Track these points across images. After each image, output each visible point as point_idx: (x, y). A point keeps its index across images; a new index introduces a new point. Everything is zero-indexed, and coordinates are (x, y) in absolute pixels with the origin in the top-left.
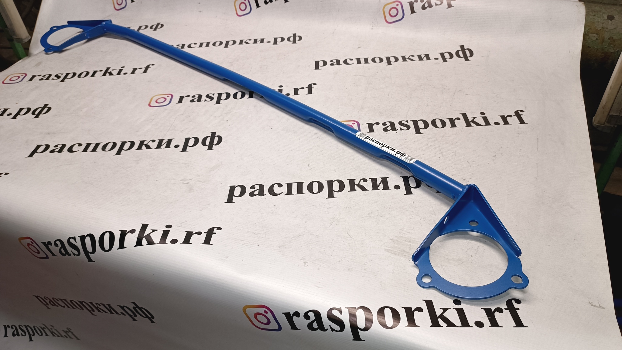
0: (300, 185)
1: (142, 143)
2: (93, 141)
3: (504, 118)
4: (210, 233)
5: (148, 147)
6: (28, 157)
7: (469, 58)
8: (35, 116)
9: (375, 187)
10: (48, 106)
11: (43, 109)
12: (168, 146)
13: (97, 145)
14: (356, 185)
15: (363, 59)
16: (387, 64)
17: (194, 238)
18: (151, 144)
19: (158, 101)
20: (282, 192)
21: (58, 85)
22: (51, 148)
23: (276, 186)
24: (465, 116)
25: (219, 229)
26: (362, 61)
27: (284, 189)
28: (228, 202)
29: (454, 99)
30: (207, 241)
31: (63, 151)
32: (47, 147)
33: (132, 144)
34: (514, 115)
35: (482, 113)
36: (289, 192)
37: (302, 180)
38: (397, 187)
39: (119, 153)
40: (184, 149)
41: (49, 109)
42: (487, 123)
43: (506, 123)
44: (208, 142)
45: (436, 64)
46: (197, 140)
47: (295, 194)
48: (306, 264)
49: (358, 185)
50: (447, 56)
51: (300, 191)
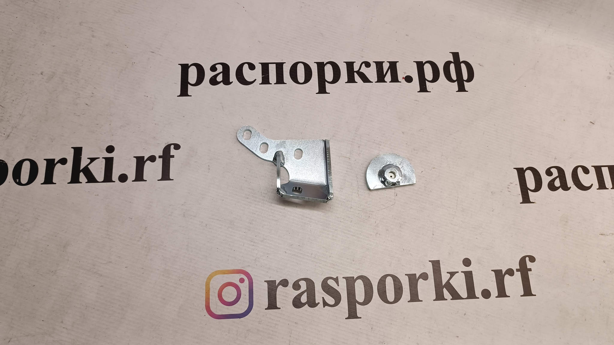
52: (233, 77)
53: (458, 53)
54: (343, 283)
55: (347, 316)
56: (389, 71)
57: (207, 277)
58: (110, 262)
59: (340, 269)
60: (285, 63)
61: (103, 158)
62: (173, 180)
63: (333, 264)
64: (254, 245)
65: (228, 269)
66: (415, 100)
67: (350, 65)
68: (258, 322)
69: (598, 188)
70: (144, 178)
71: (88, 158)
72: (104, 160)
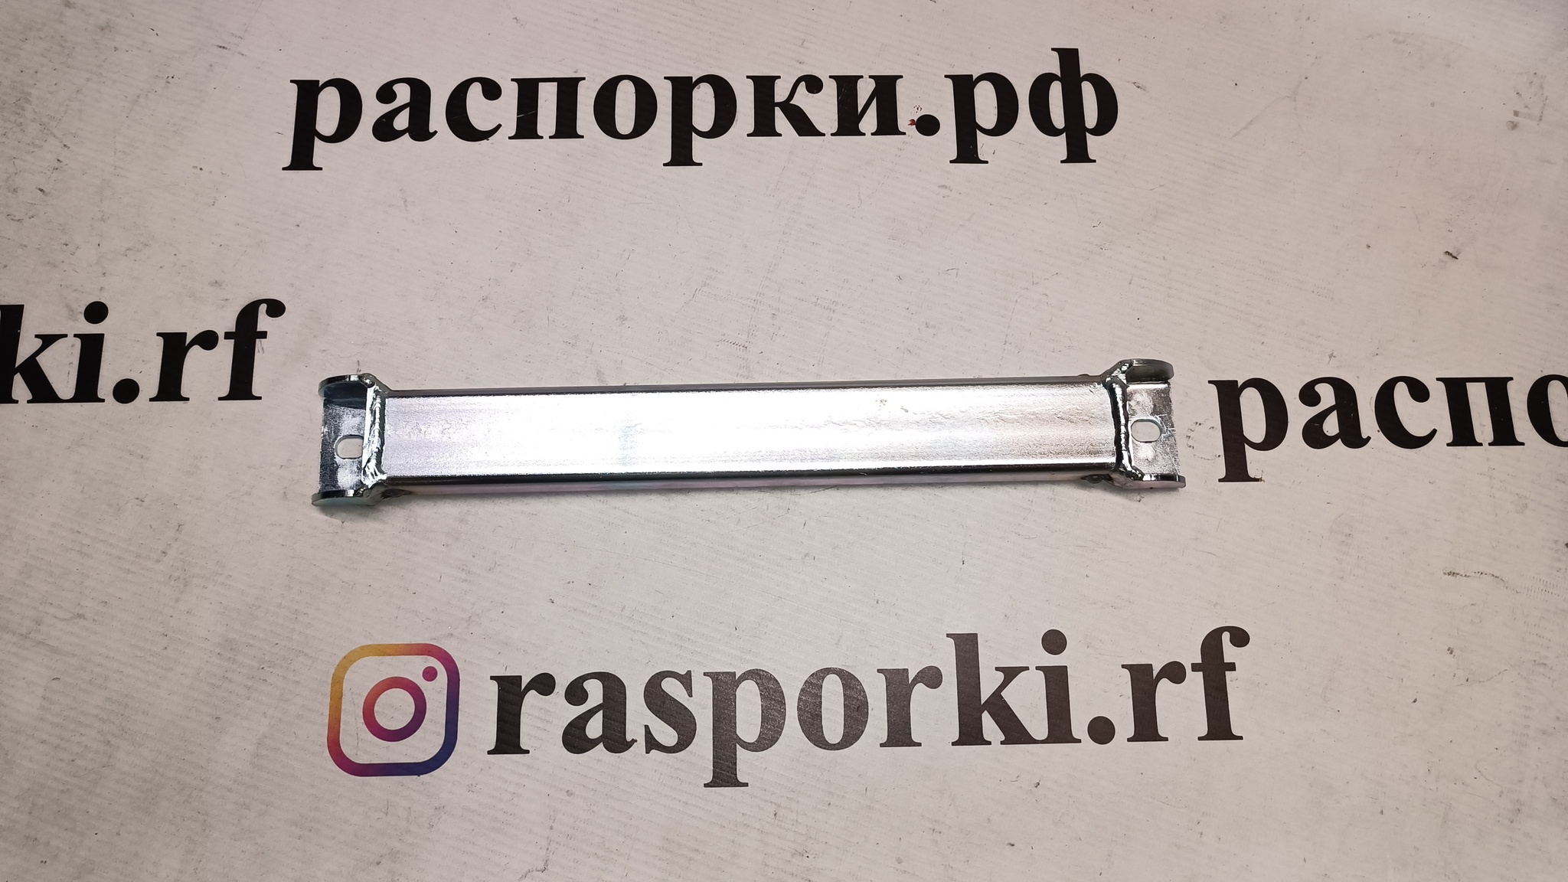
52: (438, 118)
53: (1076, 51)
54: (703, 689)
55: (709, 778)
56: (874, 103)
57: (337, 662)
58: (81, 616)
59: (699, 650)
60: (584, 79)
61: (75, 336)
62: (260, 398)
63: (679, 636)
64: (467, 580)
65: (394, 643)
66: (939, 187)
67: (764, 86)
68: (468, 785)
69: (1450, 441)
70: (184, 393)
71: (37, 336)
72: (78, 342)
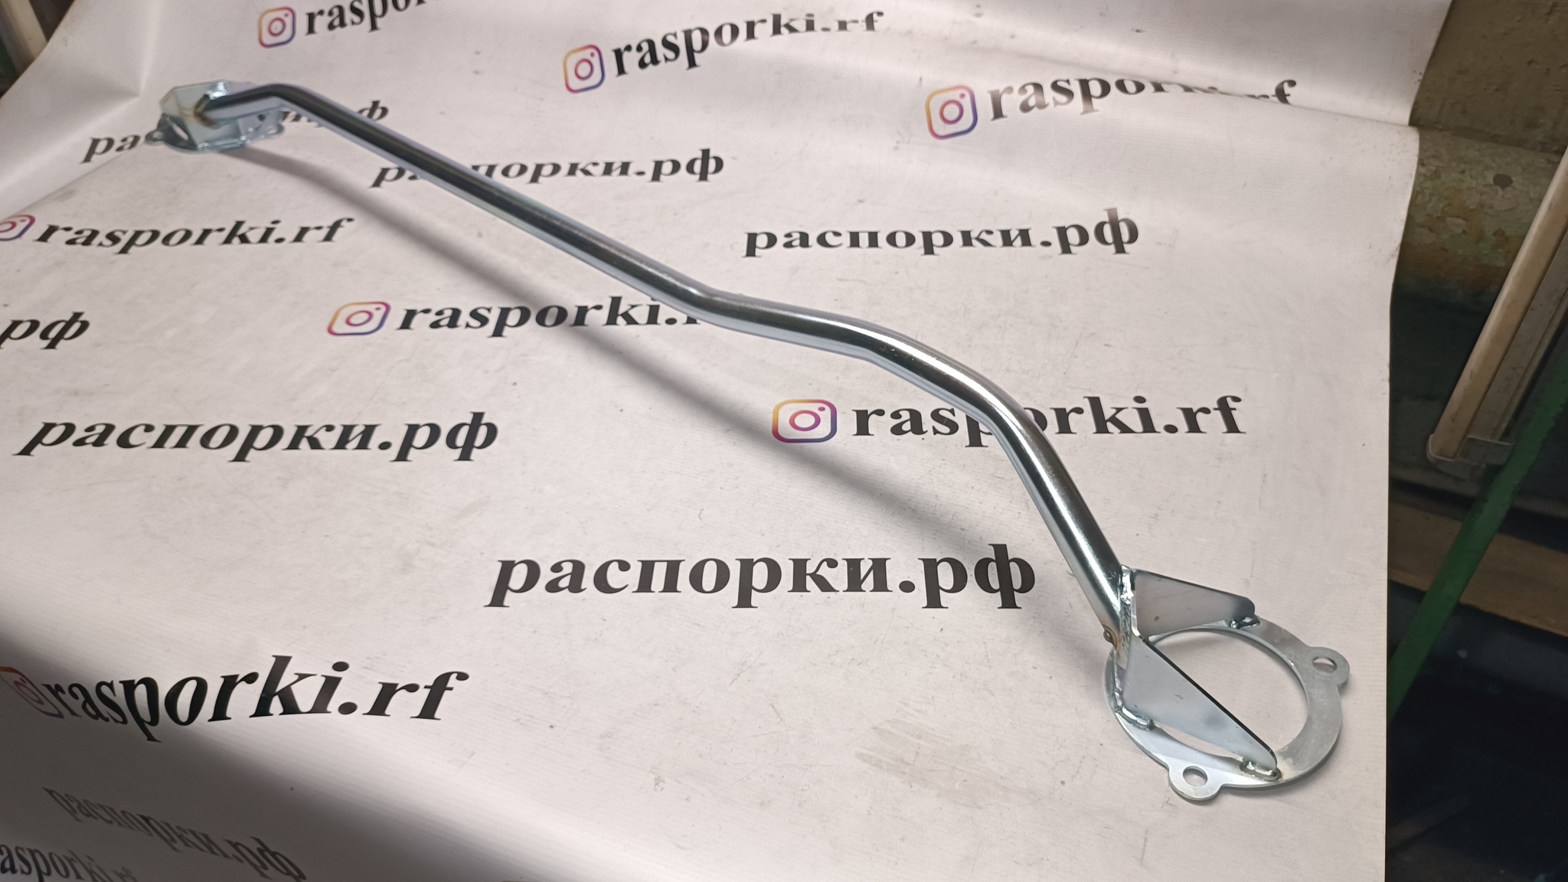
0: (673, 567)
1: (301, 430)
2: (182, 420)
3: (1190, 415)
4: (440, 686)
5: (315, 444)
6: (21, 453)
7: (1127, 247)
8: (46, 343)
9: (855, 584)
10: (82, 318)
11: (69, 324)
12: (363, 445)
13: (191, 430)
14: (809, 574)
15: (867, 235)
16: (922, 251)
17: (399, 699)
18: (323, 437)
19: (353, 320)
20: (626, 586)
21: (113, 262)
22: (79, 434)
23: (614, 569)
24: (1095, 403)
25: (462, 677)
26: (864, 239)
27: (634, 575)
28: (492, 604)
29: (1076, 357)
30: (429, 711)
31: (106, 442)
32: (70, 428)
33: (278, 432)
34: (1215, 409)
35: (1140, 399)
36: (645, 585)
37: (680, 554)
38: (907, 587)
39: (241, 457)
40: (402, 456)
41: (85, 325)
42: (1148, 427)
43: (1194, 427)
44: (460, 441)
45: (1044, 257)
46: (435, 430)
47: (657, 591)
48: (661, 784)
49: (814, 576)
50: (1073, 236)
51: (671, 585)
